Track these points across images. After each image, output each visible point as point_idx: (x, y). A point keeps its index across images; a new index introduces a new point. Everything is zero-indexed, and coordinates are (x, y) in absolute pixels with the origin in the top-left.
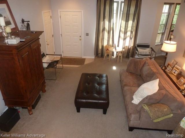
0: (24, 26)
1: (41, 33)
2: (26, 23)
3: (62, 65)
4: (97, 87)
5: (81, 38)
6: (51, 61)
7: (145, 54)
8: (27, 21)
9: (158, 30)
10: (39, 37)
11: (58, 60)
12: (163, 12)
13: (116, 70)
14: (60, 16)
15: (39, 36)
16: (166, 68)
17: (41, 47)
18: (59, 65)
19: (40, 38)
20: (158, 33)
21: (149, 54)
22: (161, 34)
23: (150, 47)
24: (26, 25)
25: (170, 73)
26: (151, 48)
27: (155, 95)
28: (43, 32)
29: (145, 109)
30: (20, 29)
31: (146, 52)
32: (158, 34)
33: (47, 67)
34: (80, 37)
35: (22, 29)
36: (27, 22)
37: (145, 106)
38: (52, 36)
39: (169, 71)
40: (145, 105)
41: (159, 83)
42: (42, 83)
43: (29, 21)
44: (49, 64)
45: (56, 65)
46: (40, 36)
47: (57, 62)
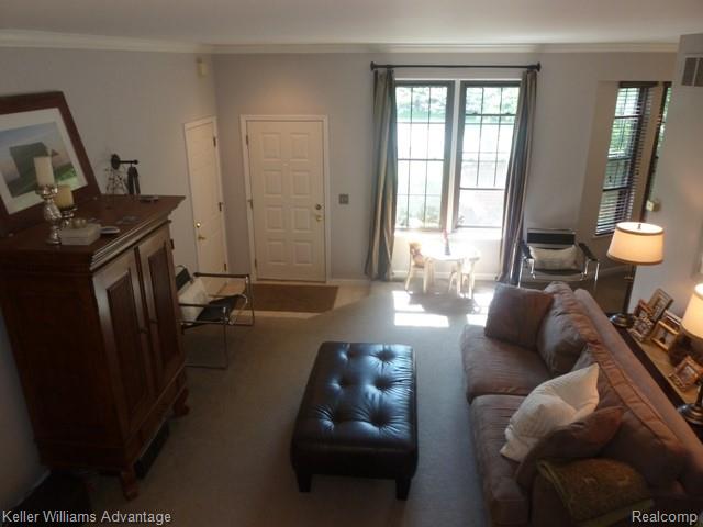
0: (117, 179)
1: (175, 201)
2: (124, 169)
3: (248, 313)
4: (373, 396)
5: (320, 212)
6: (212, 299)
7: (557, 266)
8: (131, 162)
9: (604, 177)
10: (169, 218)
11: (237, 296)
12: (617, 115)
13: (450, 329)
14: (247, 137)
15: (170, 213)
16: (630, 323)
17: (173, 252)
18: (240, 314)
19: (170, 221)
20: (605, 190)
21: (574, 267)
22: (617, 192)
23: (577, 240)
24: (125, 176)
25: (644, 341)
26: (582, 245)
27: (581, 427)
28: (183, 198)
29: (546, 480)
30: (103, 191)
31: (562, 262)
32: (605, 194)
33: (198, 319)
34: (318, 207)
35: (110, 192)
36: (128, 165)
37: (547, 470)
38: (217, 207)
39: (640, 332)
40: (546, 464)
41: (599, 381)
42: (177, 381)
43: (136, 162)
44: (201, 309)
45: (228, 313)
46: (173, 212)
47: (232, 302)
